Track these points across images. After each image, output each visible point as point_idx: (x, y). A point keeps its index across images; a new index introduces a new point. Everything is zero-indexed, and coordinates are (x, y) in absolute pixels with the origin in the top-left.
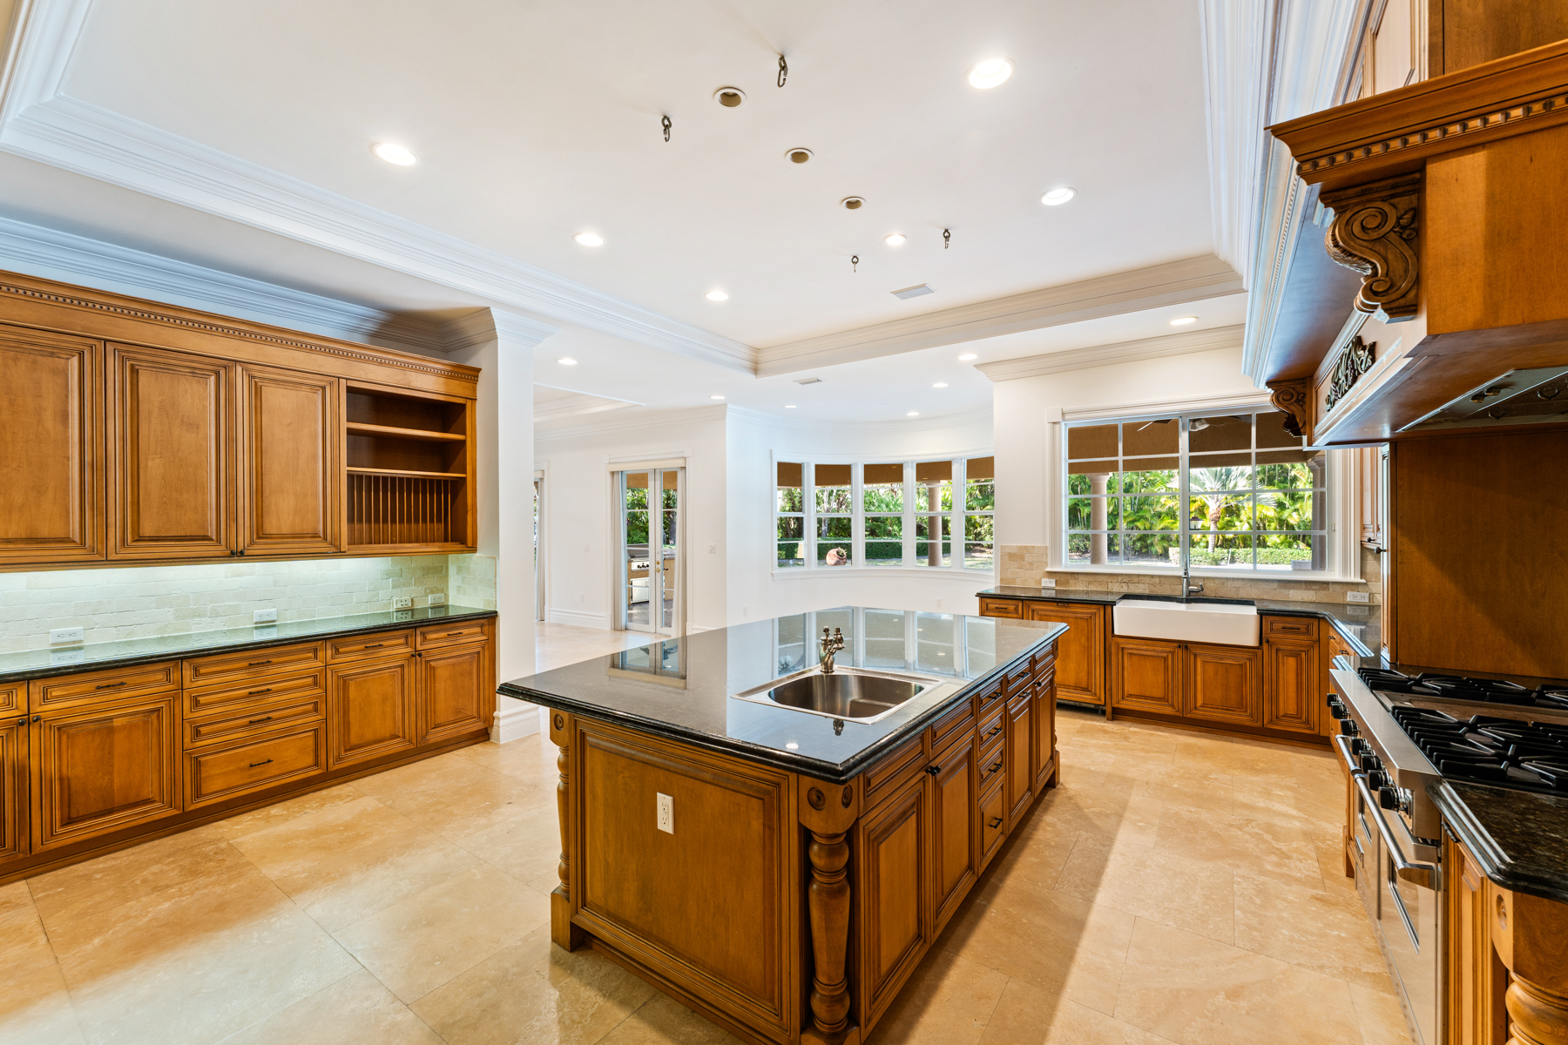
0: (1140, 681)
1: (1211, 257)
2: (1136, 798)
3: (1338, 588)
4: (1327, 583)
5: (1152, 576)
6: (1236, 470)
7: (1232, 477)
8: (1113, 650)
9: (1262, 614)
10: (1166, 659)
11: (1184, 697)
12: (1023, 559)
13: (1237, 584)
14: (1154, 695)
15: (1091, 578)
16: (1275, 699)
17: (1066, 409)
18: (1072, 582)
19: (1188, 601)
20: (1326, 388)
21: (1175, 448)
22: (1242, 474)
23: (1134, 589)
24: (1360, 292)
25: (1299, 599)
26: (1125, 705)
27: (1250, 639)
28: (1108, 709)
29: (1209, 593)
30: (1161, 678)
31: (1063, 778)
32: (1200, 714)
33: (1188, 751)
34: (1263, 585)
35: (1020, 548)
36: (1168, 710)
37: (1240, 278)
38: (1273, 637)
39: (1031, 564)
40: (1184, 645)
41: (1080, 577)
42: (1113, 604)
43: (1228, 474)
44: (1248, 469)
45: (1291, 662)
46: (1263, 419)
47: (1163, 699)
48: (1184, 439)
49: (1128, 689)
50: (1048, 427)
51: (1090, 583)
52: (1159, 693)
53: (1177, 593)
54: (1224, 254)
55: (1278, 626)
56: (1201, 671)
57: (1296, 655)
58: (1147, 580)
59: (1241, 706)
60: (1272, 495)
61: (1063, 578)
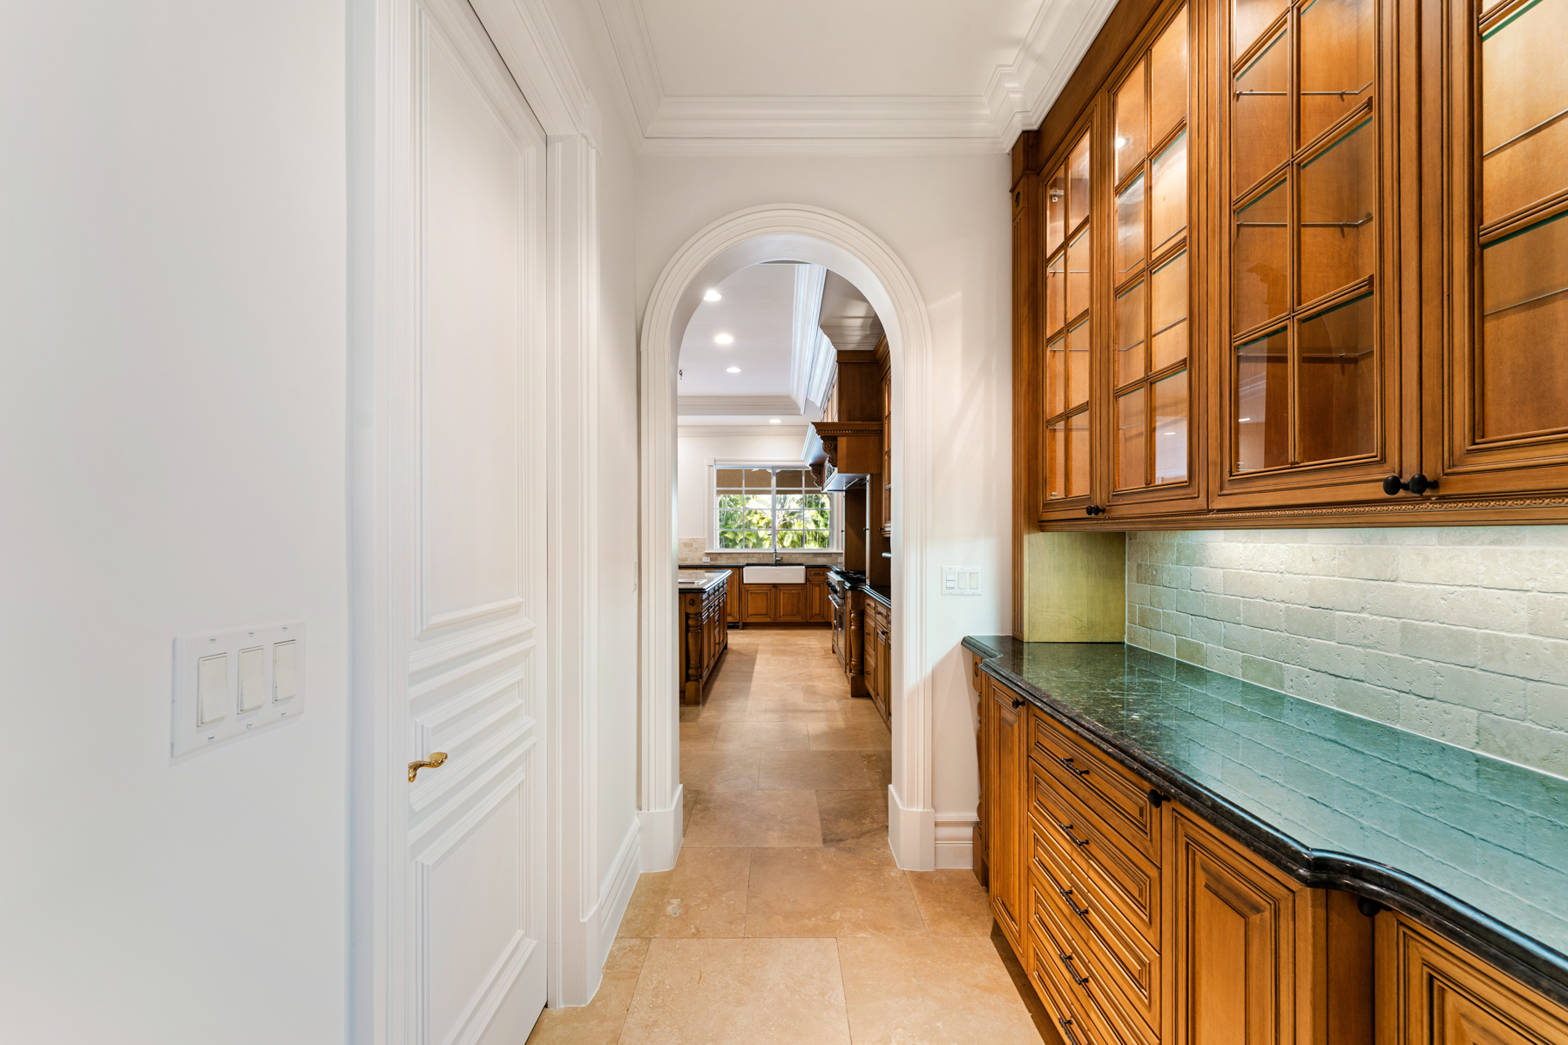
0: (755, 606)
1: (788, 397)
2: (760, 648)
3: (835, 556)
4: (831, 554)
5: (759, 553)
6: (790, 497)
7: (788, 500)
8: (743, 591)
9: (807, 567)
10: (767, 594)
11: (775, 612)
12: (692, 546)
13: (797, 556)
14: (762, 613)
15: (729, 556)
16: (811, 608)
17: (717, 458)
18: (719, 558)
19: (776, 565)
20: (826, 474)
21: (769, 485)
22: (793, 499)
23: (751, 561)
24: (827, 461)
25: (821, 561)
26: (748, 620)
27: (802, 580)
28: (740, 624)
29: (785, 561)
30: (765, 604)
31: (729, 646)
32: (782, 620)
33: (778, 634)
34: (807, 556)
35: (690, 539)
36: (768, 620)
37: (800, 409)
38: (811, 578)
39: (696, 549)
40: (775, 586)
41: (724, 556)
42: (743, 567)
43: (785, 499)
44: (798, 497)
45: (818, 589)
46: (807, 472)
47: (766, 614)
48: (774, 480)
49: (750, 612)
50: (706, 468)
51: (728, 558)
52: (764, 611)
53: (770, 562)
54: (794, 397)
55: (812, 573)
56: (783, 597)
57: (819, 585)
58: (757, 555)
59: (799, 613)
60: (811, 513)
61: (714, 556)
